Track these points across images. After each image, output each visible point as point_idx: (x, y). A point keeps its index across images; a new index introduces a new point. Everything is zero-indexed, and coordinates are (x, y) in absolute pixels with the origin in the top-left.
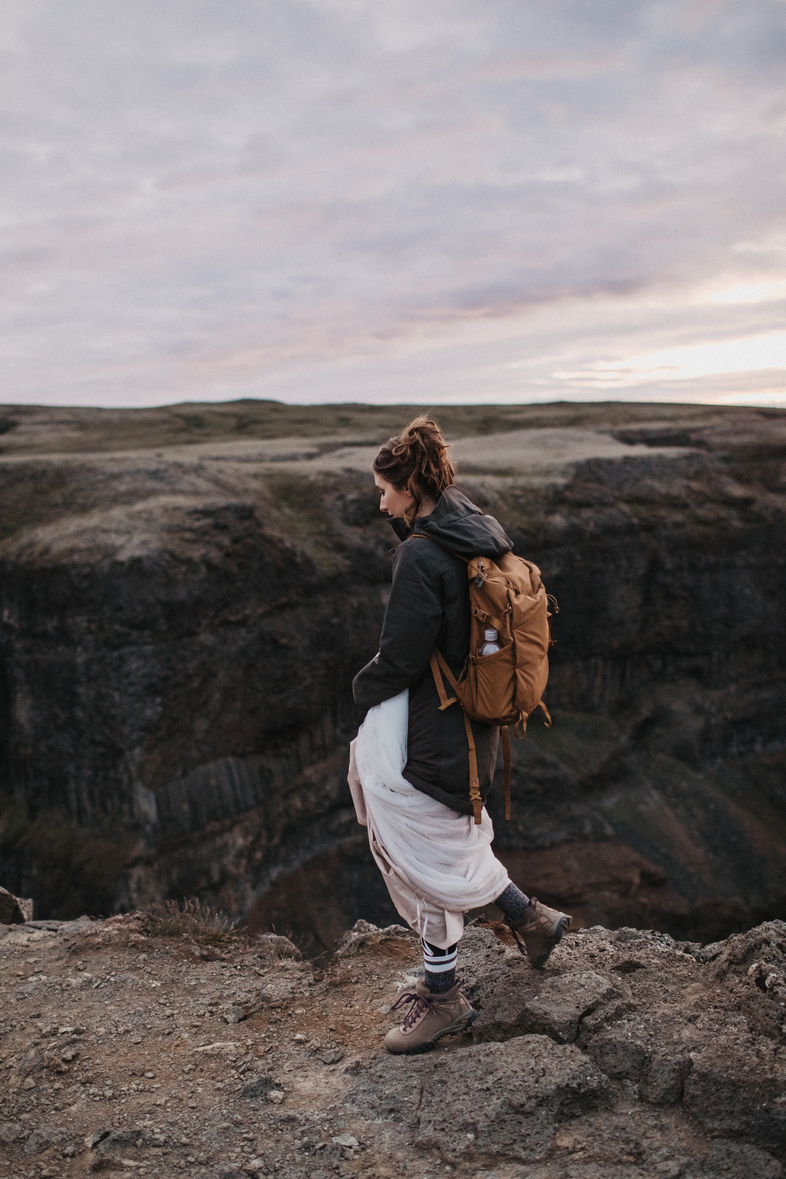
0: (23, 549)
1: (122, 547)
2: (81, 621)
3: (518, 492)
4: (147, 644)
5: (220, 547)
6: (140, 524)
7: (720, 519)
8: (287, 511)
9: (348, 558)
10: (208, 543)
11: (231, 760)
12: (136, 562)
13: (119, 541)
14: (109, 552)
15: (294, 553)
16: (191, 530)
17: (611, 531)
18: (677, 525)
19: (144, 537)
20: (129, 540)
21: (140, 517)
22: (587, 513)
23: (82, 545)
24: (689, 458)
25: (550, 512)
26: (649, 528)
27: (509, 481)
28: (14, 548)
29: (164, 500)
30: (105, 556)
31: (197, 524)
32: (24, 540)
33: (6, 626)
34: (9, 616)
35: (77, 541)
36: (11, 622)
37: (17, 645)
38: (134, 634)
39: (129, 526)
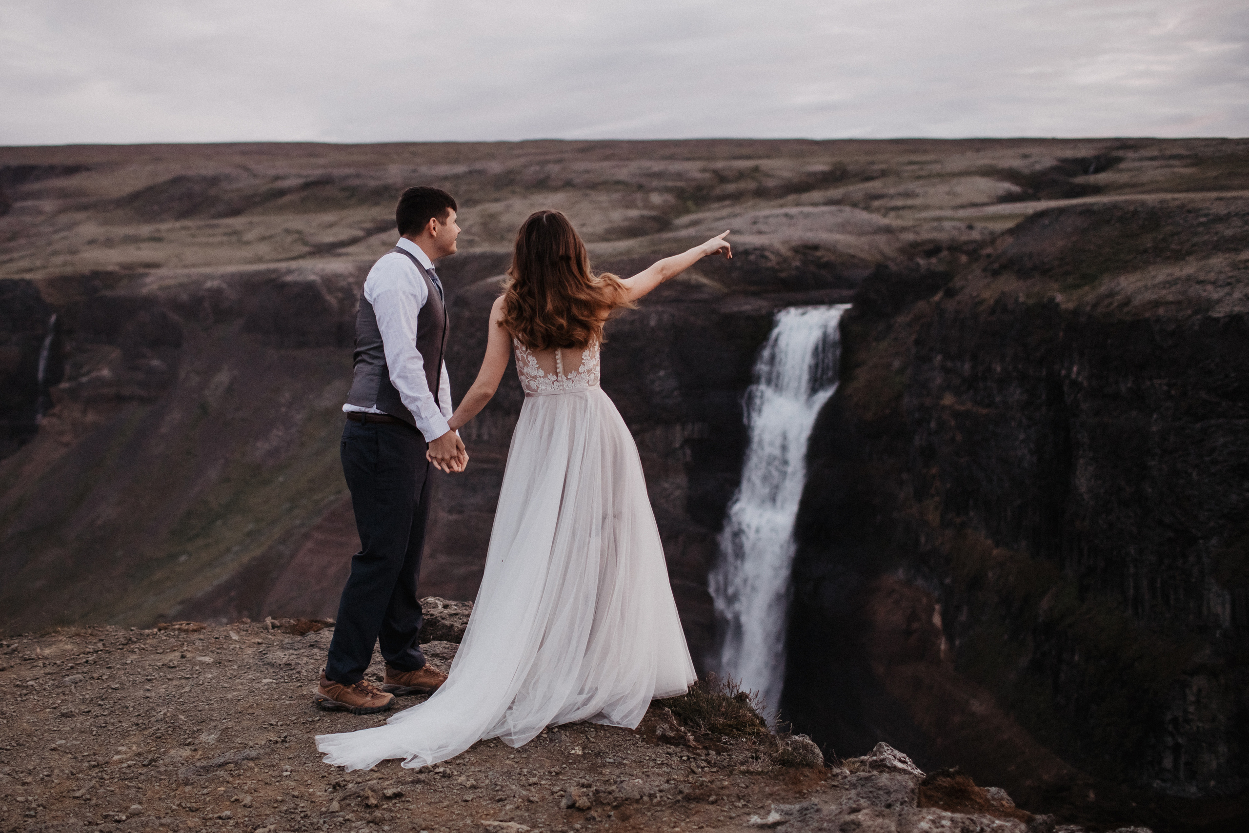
2: (1161, 385)
4: (1239, 417)
12: (1236, 319)
13: (1216, 294)
14: (1203, 306)
20: (1229, 294)
23: (1170, 298)
28: (1090, 298)
30: (1196, 312)
32: (1103, 289)
33: (1074, 383)
34: (1078, 373)
35: (1164, 292)
36: (1080, 379)
37: (1084, 406)
38: (1224, 404)
39: (1231, 277)
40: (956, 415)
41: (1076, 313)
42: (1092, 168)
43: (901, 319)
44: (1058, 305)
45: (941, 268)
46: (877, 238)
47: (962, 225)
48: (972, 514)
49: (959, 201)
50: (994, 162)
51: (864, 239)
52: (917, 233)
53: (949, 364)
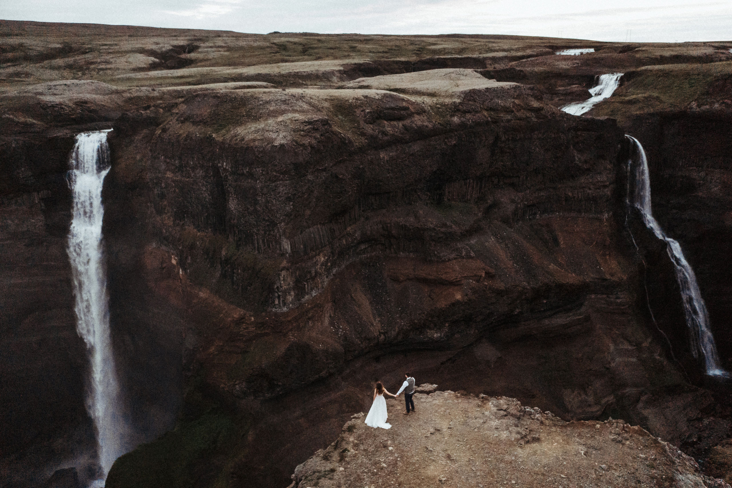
0: (233, 137)
1: (275, 139)
2: (259, 170)
3: (438, 106)
4: (287, 180)
5: (315, 138)
6: (282, 128)
7: (527, 117)
8: (340, 117)
9: (366, 139)
10: (310, 136)
11: (319, 226)
12: (282, 146)
13: (274, 136)
14: (271, 141)
15: (345, 139)
16: (303, 131)
17: (478, 124)
18: (509, 121)
19: (284, 134)
20: (278, 136)
21: (281, 125)
22: (468, 116)
23: (258, 137)
24: (515, 88)
25: (452, 116)
26: (495, 122)
27: (435, 100)
28: (228, 136)
29: (290, 115)
30: (268, 144)
31: (306, 128)
32: (232, 133)
33: (225, 169)
34: (226, 165)
35: (255, 135)
36: (227, 168)
37: (229, 178)
38: (281, 176)
39: (277, 129)
40: (174, 181)
41: (223, 143)
42: (187, 50)
43: (138, 137)
44: (214, 138)
45: (152, 115)
46: (113, 96)
47: (150, 89)
48: (186, 220)
49: (132, 66)
50: (144, 46)
51: (107, 97)
52: (130, 93)
53: (168, 160)
